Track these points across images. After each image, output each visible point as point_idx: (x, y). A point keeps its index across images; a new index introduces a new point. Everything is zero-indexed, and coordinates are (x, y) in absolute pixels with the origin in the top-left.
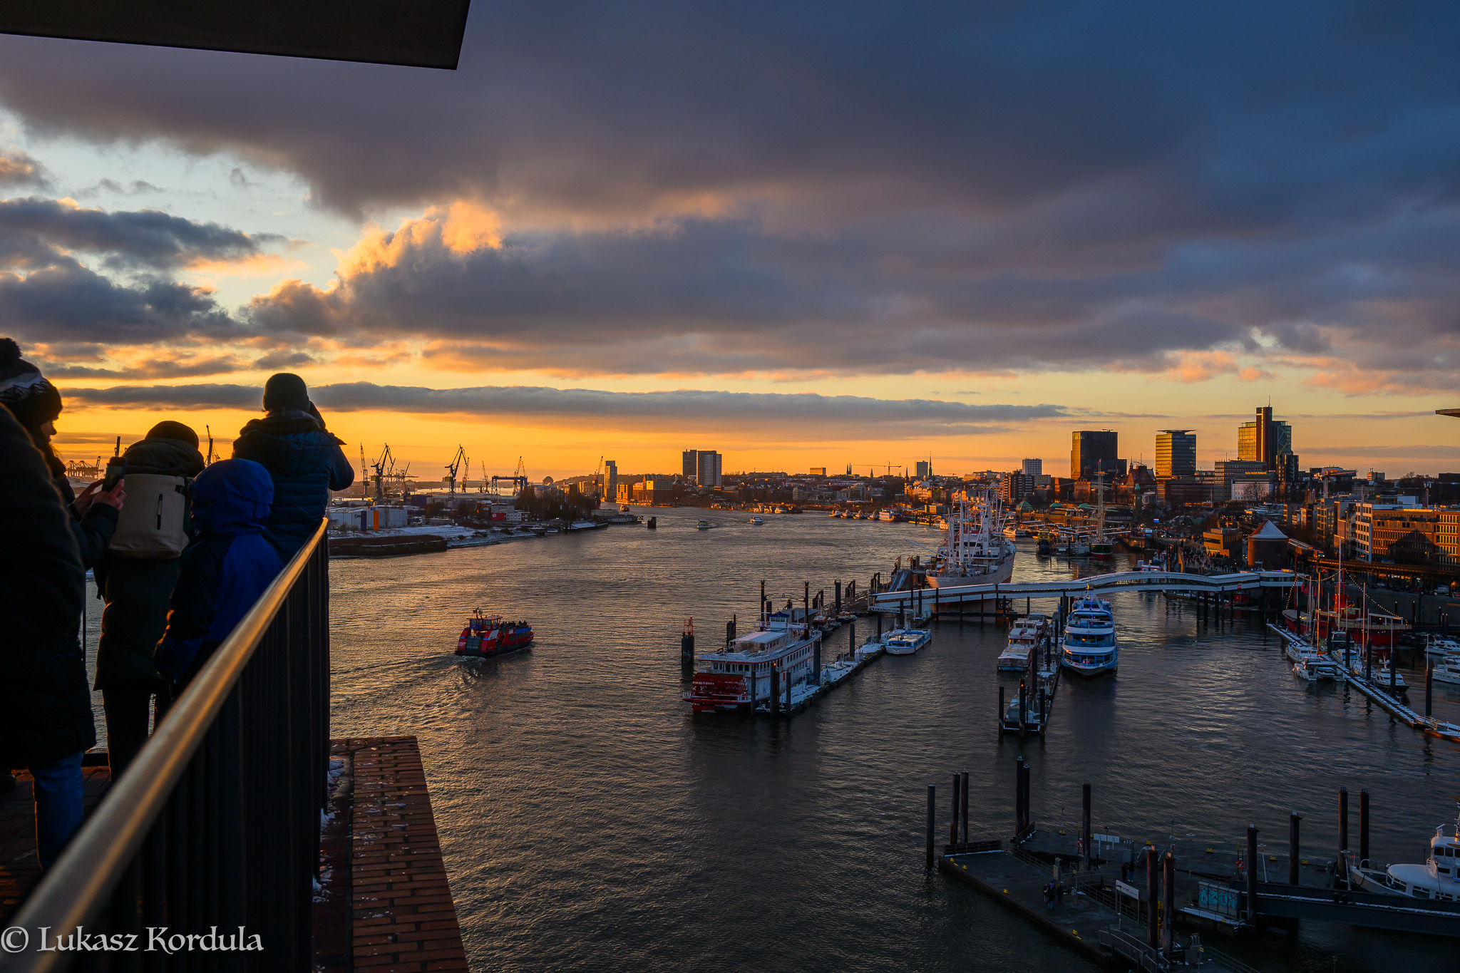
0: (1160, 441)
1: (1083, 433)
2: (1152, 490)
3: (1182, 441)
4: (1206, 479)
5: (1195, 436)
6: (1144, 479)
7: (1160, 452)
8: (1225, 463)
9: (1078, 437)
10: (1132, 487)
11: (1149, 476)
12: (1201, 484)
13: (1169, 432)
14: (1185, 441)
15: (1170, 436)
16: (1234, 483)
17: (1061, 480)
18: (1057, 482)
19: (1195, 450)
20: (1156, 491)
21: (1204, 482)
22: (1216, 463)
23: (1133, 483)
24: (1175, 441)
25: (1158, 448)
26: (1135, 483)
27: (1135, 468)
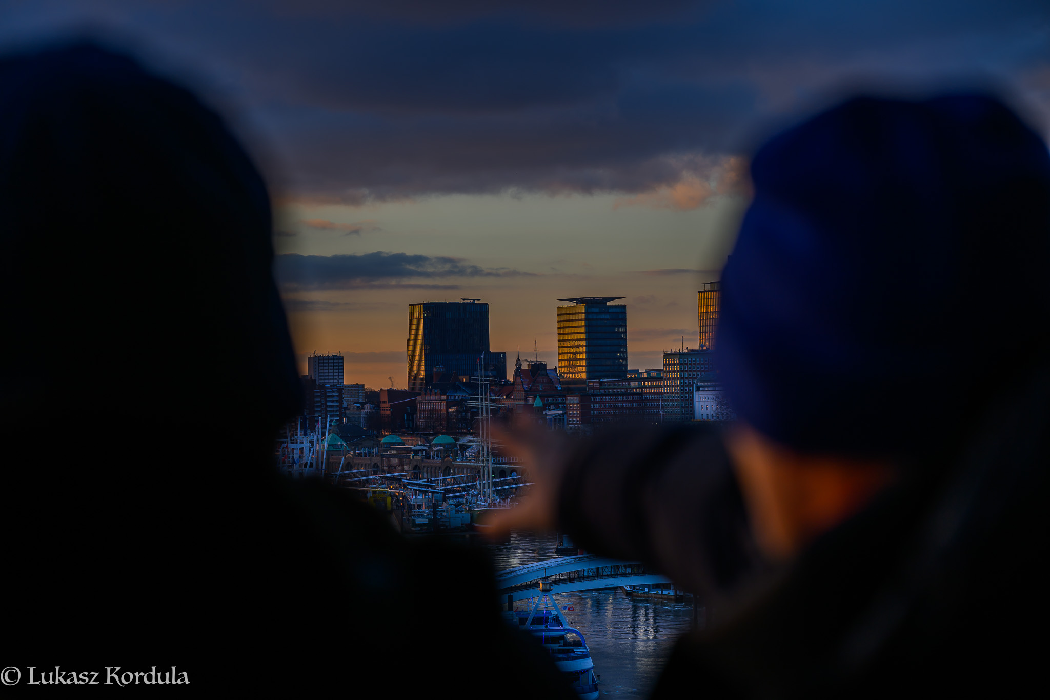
0: (566, 318)
1: (427, 307)
2: (557, 406)
3: (603, 316)
4: (648, 384)
5: (624, 307)
6: (541, 387)
7: (566, 337)
8: (681, 355)
9: (419, 313)
10: (523, 402)
11: (551, 382)
12: (641, 394)
13: (579, 301)
14: (607, 317)
15: (582, 308)
16: (698, 389)
17: (392, 394)
18: (384, 398)
19: (625, 333)
20: (565, 409)
21: (645, 391)
22: (667, 356)
23: (522, 395)
24: (590, 317)
25: (562, 331)
26: (527, 395)
27: (525, 367)
